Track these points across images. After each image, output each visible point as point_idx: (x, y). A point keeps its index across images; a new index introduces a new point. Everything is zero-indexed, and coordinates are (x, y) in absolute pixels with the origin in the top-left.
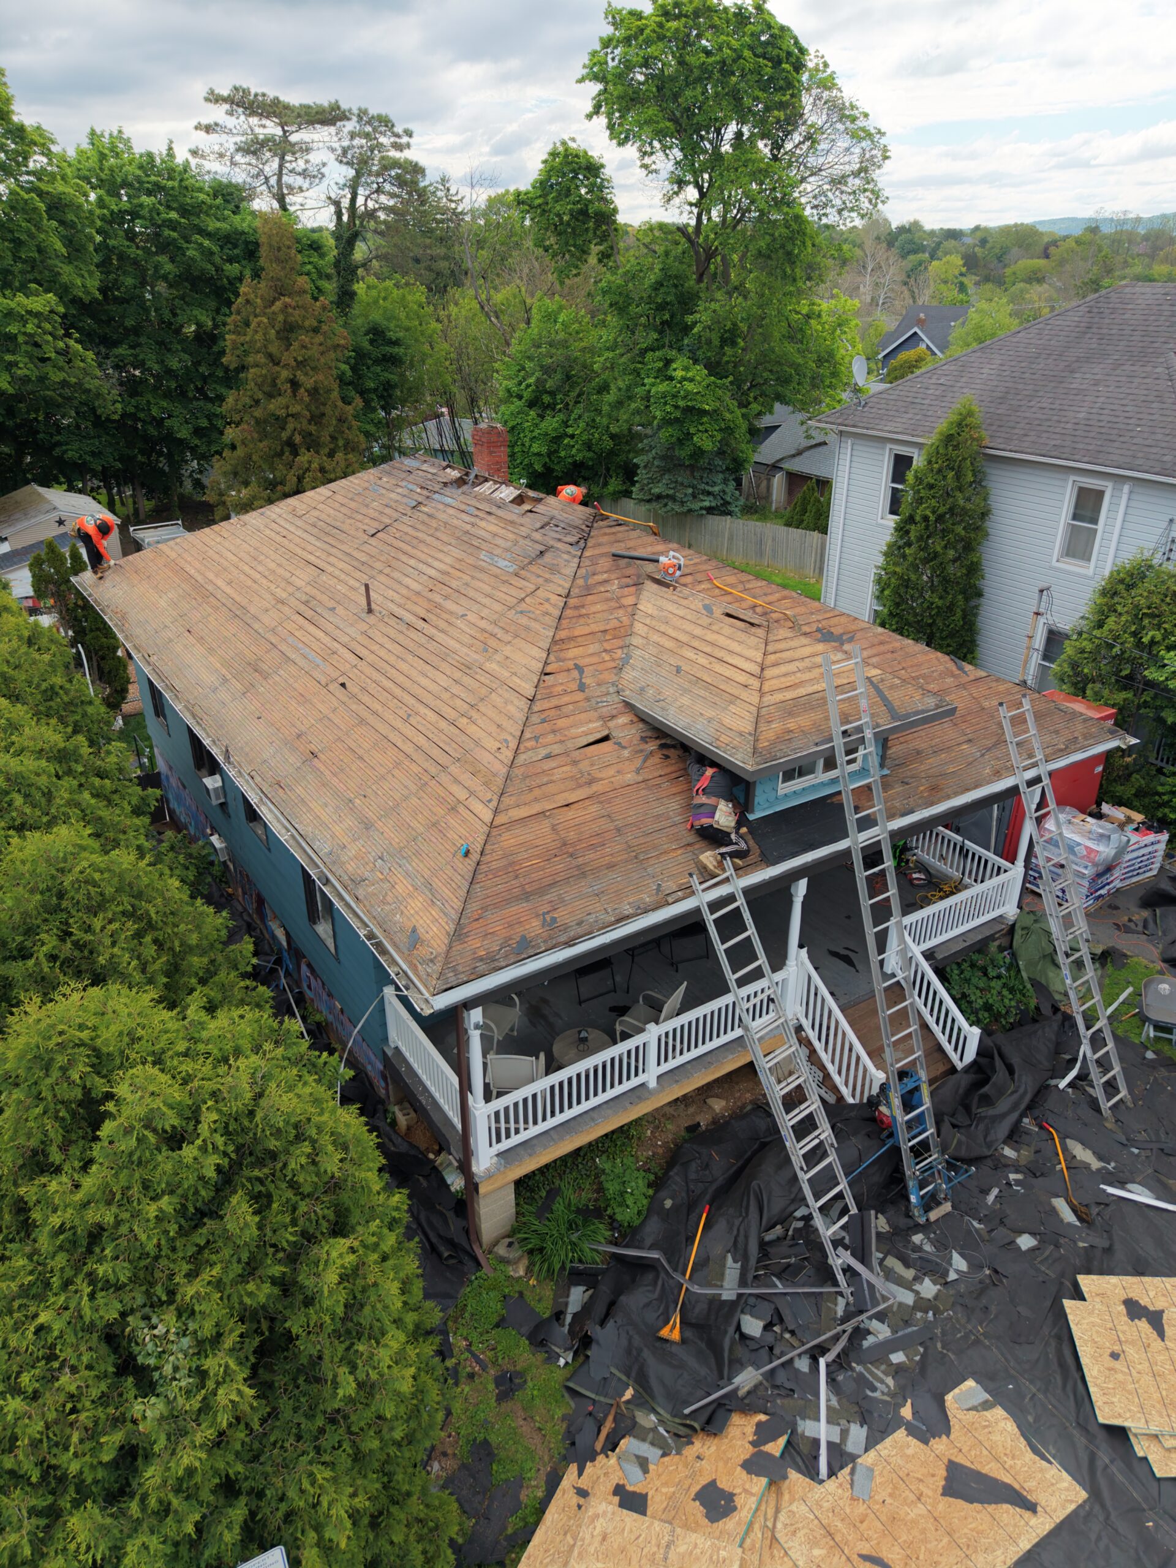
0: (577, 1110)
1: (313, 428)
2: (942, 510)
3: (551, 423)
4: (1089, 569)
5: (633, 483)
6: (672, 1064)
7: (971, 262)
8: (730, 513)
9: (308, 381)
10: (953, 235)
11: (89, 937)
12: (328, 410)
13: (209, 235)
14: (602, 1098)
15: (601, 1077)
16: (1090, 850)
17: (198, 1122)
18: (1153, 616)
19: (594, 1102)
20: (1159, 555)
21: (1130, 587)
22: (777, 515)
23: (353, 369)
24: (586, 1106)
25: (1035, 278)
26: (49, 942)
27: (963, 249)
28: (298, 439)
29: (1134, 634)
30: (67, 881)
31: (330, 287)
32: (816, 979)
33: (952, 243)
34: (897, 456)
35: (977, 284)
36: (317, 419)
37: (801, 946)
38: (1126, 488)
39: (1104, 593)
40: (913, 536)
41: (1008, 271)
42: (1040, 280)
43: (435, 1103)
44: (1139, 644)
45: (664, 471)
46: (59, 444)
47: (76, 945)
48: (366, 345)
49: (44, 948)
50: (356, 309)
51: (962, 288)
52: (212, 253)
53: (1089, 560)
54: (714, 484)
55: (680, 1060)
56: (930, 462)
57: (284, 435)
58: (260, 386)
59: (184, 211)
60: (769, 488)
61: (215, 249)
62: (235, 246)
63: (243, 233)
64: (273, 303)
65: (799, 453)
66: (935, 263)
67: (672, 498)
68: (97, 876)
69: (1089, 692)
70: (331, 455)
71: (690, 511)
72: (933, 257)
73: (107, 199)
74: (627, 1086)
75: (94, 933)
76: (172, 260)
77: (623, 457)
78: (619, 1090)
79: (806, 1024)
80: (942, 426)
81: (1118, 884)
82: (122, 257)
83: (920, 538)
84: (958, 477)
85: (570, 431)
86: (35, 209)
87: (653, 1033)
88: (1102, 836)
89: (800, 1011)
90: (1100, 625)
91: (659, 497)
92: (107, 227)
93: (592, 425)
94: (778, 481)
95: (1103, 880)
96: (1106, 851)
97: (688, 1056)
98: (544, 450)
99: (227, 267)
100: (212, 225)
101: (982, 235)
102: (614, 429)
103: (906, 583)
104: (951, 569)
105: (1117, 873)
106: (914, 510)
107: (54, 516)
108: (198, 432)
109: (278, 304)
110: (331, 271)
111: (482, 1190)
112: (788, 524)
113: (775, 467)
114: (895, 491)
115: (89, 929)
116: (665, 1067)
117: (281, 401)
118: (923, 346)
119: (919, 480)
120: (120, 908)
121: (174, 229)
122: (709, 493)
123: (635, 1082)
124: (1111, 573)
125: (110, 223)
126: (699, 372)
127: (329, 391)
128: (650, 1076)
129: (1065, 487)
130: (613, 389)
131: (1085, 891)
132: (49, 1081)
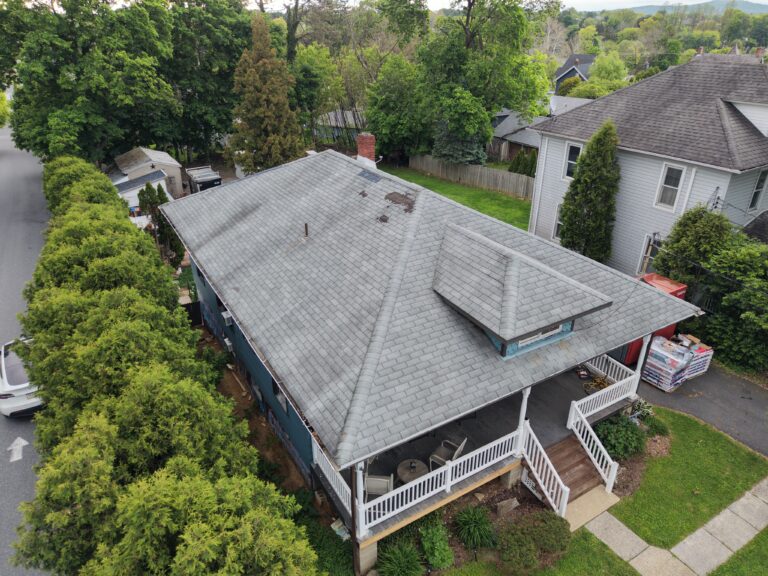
0: (410, 505)
1: (276, 123)
2: (594, 177)
3: (392, 118)
4: (672, 210)
5: (432, 148)
6: (459, 479)
7: (600, 29)
8: (481, 164)
9: (274, 100)
10: (591, 15)
11: (167, 429)
12: (283, 113)
13: (226, 25)
14: (423, 498)
15: (422, 488)
16: (673, 361)
17: (225, 555)
18: (706, 238)
19: (419, 500)
20: (711, 204)
21: (695, 222)
22: (504, 163)
23: (295, 89)
24: (414, 502)
25: (632, 37)
26: (147, 431)
27: (596, 22)
28: (269, 128)
29: (696, 246)
30: (157, 399)
31: (284, 50)
32: (534, 436)
33: (589, 19)
34: (572, 147)
35: (603, 40)
36: (279, 117)
37: (526, 419)
38: (694, 170)
39: (680, 224)
40: (579, 190)
41: (619, 34)
42: (634, 39)
43: (337, 497)
44: (698, 252)
45: (448, 142)
46: (152, 127)
47: (161, 432)
48: (301, 77)
49: (145, 435)
50: (297, 59)
51: (596, 43)
52: (228, 34)
53: (672, 204)
54: (473, 149)
55: (462, 478)
56: (588, 152)
57: (263, 126)
58: (250, 102)
59: (215, 13)
60: (499, 150)
61: (230, 32)
62: (239, 30)
63: (243, 23)
64: (258, 61)
65: (515, 132)
66: (582, 30)
67: (452, 156)
68: (171, 396)
69: (671, 275)
70: (285, 136)
71: (461, 162)
72: (581, 26)
73: (177, 8)
74: (435, 491)
75: (169, 428)
76: (209, 38)
77: (427, 135)
78: (431, 493)
79: (527, 458)
80: (596, 133)
81: (687, 377)
82: (184, 35)
83: (583, 191)
84: (604, 160)
85: (401, 121)
86: (144, 15)
87: (450, 465)
88: (679, 353)
89: (525, 451)
90: (678, 241)
91: (445, 155)
92: (177, 21)
93: (412, 118)
94: (504, 146)
95: (679, 376)
96: (682, 362)
97: (467, 475)
98: (388, 132)
99: (236, 40)
100: (229, 20)
101: (606, 14)
102: (423, 121)
103: (575, 214)
104: (599, 208)
105: (686, 372)
106: (580, 177)
107: (150, 164)
108: (220, 121)
109: (261, 62)
110: (285, 41)
111: (361, 546)
112: (510, 170)
113: (503, 139)
114: (570, 165)
115: (167, 425)
116: (455, 481)
117: (262, 109)
118: (577, 76)
119: (583, 161)
120: (183, 413)
121: (209, 22)
122: (470, 154)
123: (439, 489)
124: (684, 215)
125: (179, 19)
126: (467, 94)
127: (284, 104)
128: (447, 487)
129: (661, 167)
130: (424, 101)
131: (670, 382)
132: (148, 525)
